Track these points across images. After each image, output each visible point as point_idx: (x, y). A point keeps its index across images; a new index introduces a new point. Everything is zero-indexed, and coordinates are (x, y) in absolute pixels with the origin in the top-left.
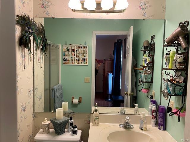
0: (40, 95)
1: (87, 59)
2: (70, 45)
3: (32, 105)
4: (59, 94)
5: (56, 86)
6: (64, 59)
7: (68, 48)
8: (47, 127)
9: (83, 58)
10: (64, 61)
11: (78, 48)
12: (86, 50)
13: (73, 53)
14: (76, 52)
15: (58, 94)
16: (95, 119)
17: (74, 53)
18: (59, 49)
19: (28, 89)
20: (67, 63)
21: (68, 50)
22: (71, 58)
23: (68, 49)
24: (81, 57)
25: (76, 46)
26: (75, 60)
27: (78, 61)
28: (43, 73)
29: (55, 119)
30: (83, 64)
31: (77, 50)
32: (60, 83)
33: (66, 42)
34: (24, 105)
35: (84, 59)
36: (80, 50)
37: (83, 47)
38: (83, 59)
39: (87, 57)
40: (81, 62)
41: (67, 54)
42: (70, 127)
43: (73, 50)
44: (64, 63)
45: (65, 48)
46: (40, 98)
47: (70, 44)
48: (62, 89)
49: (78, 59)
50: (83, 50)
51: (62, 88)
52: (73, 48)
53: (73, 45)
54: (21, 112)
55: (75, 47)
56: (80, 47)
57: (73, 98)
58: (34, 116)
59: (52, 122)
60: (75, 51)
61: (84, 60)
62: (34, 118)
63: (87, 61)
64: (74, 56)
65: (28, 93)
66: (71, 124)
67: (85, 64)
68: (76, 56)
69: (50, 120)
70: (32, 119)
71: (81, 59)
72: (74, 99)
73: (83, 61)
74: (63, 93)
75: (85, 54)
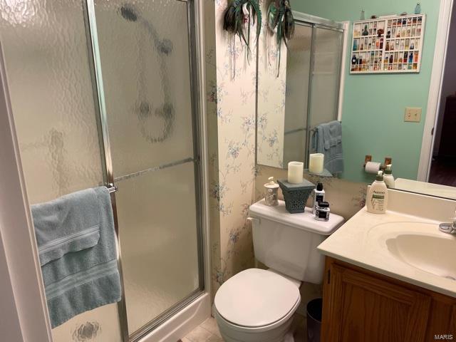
0: (273, 135)
1: (417, 55)
2: (374, 20)
3: (253, 151)
4: (331, 143)
5: (323, 125)
6: (354, 58)
7: (366, 27)
8: (272, 193)
9: (406, 53)
10: (353, 63)
11: (395, 24)
12: (419, 27)
13: (378, 41)
14: (388, 37)
15: (327, 142)
16: (374, 197)
17: (382, 40)
18: (343, 33)
19: (244, 118)
20: (360, 69)
21: (365, 33)
22: (373, 54)
23: (366, 30)
24: (400, 50)
25: (390, 21)
26: (383, 60)
27: (391, 61)
28: (284, 88)
29: (287, 181)
30: (405, 69)
31: (389, 32)
32: (339, 119)
33: (363, 12)
34: (234, 146)
35: (409, 54)
36: (400, 29)
37: (408, 21)
38: (406, 56)
39: (419, 48)
40: (400, 65)
41: (362, 45)
42: (316, 203)
43: (381, 32)
44: (353, 70)
45: (359, 29)
46: (272, 141)
47: (373, 17)
48: (340, 134)
49: (392, 56)
50: (409, 28)
51: (343, 130)
52: (379, 27)
53: (381, 18)
54: (228, 156)
55: (387, 22)
56: (399, 22)
57: (369, 158)
58: (256, 172)
59: (281, 186)
60: (385, 34)
61: (409, 57)
62: (256, 175)
63: (416, 60)
64: (381, 47)
65: (244, 125)
66: (320, 198)
67: (410, 68)
68: (387, 49)
69: (278, 182)
70: (252, 176)
71: (402, 56)
72: (370, 161)
73: (405, 61)
74: (343, 143)
75: (412, 42)
